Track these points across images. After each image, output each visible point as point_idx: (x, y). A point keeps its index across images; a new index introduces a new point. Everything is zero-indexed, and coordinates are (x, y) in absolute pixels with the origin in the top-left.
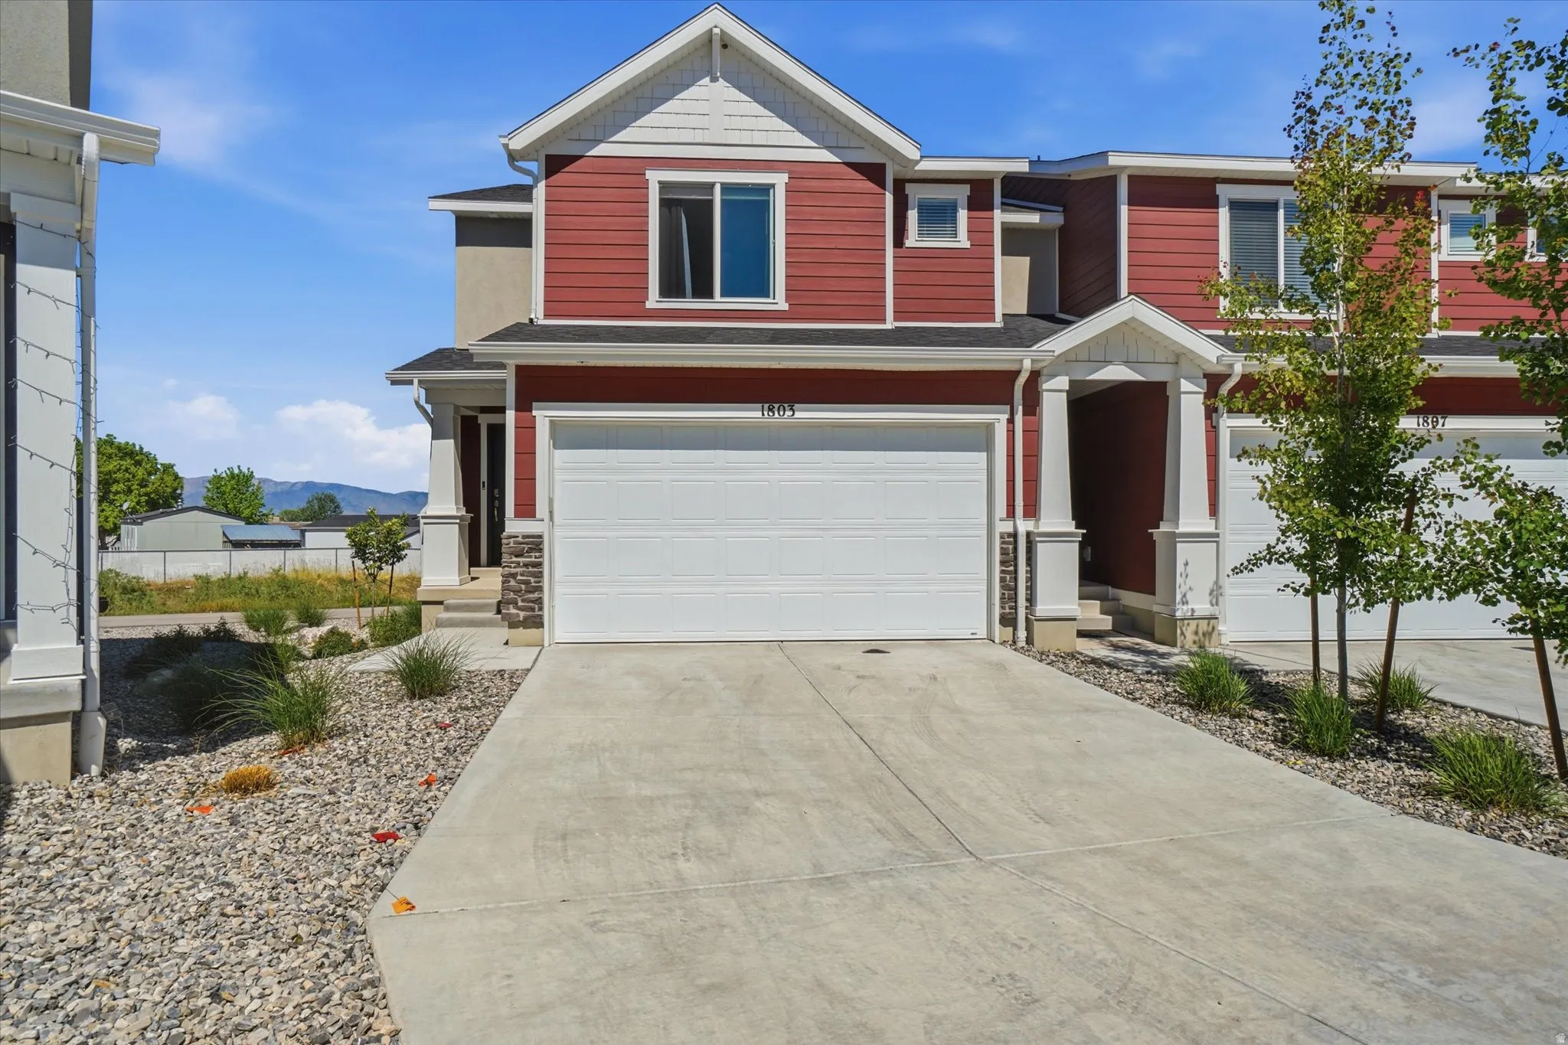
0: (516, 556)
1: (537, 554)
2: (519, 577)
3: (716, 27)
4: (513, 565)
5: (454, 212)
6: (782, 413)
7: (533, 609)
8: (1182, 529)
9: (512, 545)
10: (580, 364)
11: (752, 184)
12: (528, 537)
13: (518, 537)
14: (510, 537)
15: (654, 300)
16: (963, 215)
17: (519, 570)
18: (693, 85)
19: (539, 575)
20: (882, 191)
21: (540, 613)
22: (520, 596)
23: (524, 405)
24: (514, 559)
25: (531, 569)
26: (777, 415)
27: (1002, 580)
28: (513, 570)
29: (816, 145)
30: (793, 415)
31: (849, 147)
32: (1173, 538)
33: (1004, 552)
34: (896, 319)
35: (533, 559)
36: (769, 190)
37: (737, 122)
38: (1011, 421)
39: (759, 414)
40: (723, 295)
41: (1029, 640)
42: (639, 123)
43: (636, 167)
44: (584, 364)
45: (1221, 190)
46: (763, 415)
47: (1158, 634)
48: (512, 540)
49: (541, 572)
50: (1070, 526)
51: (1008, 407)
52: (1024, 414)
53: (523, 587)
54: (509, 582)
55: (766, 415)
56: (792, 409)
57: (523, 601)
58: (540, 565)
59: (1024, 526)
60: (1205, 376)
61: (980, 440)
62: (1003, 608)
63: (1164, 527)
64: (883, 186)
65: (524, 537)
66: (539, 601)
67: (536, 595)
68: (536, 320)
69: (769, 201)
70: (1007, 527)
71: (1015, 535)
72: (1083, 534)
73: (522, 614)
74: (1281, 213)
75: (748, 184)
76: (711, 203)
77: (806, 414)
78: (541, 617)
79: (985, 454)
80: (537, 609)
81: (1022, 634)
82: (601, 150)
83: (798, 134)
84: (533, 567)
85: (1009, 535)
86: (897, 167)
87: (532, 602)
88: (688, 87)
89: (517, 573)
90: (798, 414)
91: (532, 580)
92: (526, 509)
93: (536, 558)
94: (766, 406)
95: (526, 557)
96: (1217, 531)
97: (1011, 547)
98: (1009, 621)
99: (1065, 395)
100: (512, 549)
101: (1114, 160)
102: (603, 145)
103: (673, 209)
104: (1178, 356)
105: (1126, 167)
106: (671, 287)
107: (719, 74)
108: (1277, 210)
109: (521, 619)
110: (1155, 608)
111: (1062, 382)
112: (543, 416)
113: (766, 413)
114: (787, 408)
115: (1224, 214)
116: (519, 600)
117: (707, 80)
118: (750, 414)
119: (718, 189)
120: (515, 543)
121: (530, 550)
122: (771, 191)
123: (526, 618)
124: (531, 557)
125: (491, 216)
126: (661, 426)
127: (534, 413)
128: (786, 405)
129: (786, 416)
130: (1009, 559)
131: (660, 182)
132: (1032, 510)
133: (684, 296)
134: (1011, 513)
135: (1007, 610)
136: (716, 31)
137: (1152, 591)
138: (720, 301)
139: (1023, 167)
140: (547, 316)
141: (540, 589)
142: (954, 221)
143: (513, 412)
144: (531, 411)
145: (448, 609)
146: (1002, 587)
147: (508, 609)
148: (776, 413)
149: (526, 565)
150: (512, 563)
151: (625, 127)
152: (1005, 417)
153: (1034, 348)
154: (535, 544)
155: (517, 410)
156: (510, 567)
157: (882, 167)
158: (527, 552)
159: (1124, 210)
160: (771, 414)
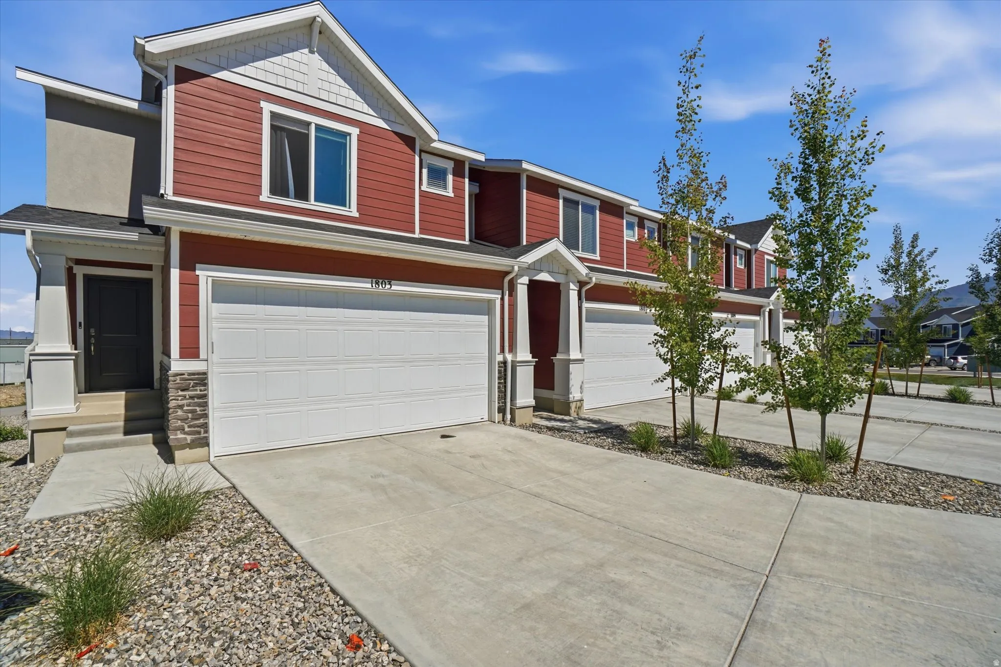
0: (183, 390)
1: (202, 388)
2: (185, 408)
3: (318, 16)
4: (180, 398)
5: (44, 87)
6: (384, 286)
7: (199, 433)
8: (572, 357)
9: (178, 381)
10: (242, 237)
11: (337, 130)
12: (194, 374)
13: (184, 374)
14: (177, 375)
15: (265, 196)
16: (450, 178)
17: (185, 402)
18: (297, 51)
19: (205, 405)
20: (413, 154)
21: (205, 435)
22: (186, 423)
23: (187, 265)
24: (181, 393)
25: (196, 400)
26: (381, 287)
27: (499, 388)
28: (180, 403)
29: (376, 115)
30: (391, 287)
31: (395, 122)
32: (568, 362)
33: (500, 372)
34: (421, 233)
35: (198, 392)
36: (346, 136)
37: (326, 86)
38: (502, 299)
39: (369, 286)
40: (316, 200)
41: (513, 420)
42: (256, 64)
43: (253, 97)
44: (246, 238)
45: (561, 191)
46: (372, 286)
47: (555, 410)
48: (178, 378)
49: (206, 402)
50: (529, 357)
51: (501, 291)
52: (509, 296)
53: (190, 415)
54: (177, 412)
55: (374, 287)
56: (390, 284)
57: (189, 427)
58: (205, 396)
59: (509, 357)
60: (579, 282)
61: (486, 308)
62: (499, 403)
63: (559, 356)
64: (414, 150)
65: (190, 374)
66: (205, 426)
67: (202, 421)
68: (165, 196)
69: (346, 144)
70: (500, 358)
71: (505, 363)
72: (536, 361)
73: (189, 438)
74: (580, 206)
75: (333, 129)
76: (307, 136)
77: (398, 288)
78: (207, 438)
79: (487, 316)
80: (202, 432)
81: (509, 416)
82: (224, 75)
83: (366, 106)
84: (198, 398)
85: (502, 363)
86: (422, 142)
87: (198, 427)
88: (293, 51)
89: (184, 405)
90: (394, 287)
91: (198, 409)
92: (190, 350)
93: (201, 391)
94: (374, 280)
95: (192, 391)
96: (583, 358)
97: (503, 369)
98: (502, 410)
99: (526, 286)
100: (180, 385)
101: (525, 166)
102: (225, 72)
103: (279, 132)
104: (567, 271)
105: (528, 170)
106: (278, 189)
107: (315, 49)
108: (579, 205)
109: (189, 442)
110: (555, 397)
111: (525, 280)
112: (206, 276)
113: (374, 285)
114: (387, 283)
115: (561, 201)
116: (186, 426)
117: (306, 51)
118: (364, 285)
119: (313, 127)
120: (182, 379)
121: (196, 385)
122: (348, 137)
123: (193, 441)
124: (196, 390)
125: (87, 101)
126: (298, 290)
127: (197, 272)
128: (386, 281)
129: (386, 288)
130: (503, 376)
131: (271, 112)
132: (512, 348)
133: (288, 197)
134: (502, 351)
135: (501, 404)
136: (319, 19)
137: (552, 389)
138: (313, 204)
139: (481, 158)
140: (175, 193)
141: (206, 416)
142: (445, 180)
143: (178, 270)
144: (195, 270)
145: (71, 435)
146: (499, 392)
147: (176, 435)
148: (380, 285)
149: (192, 397)
150: (180, 396)
151: (245, 64)
152: (499, 296)
153: (518, 260)
154: (201, 379)
155: (182, 268)
156: (178, 400)
157: (414, 139)
158: (193, 387)
159: (525, 191)
160: (377, 286)
